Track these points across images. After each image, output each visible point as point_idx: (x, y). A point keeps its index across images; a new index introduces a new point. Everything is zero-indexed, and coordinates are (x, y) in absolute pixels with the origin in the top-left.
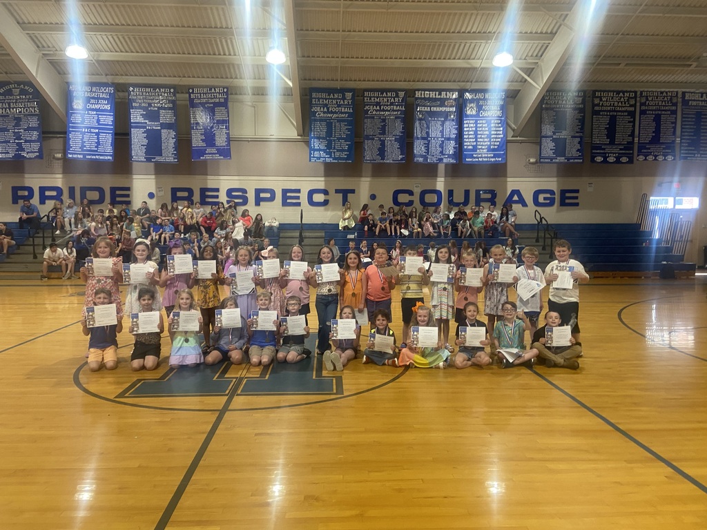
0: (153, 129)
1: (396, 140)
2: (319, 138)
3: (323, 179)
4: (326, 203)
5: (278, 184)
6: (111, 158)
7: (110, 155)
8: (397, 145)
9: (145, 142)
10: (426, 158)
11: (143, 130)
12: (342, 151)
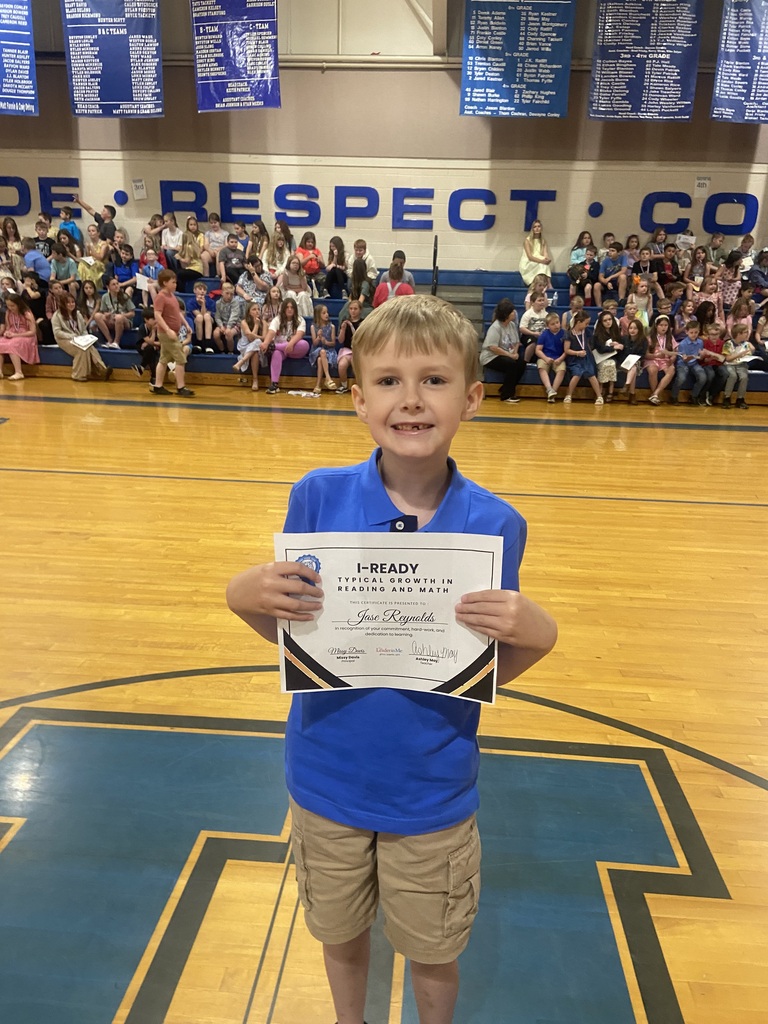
0: (111, 35)
1: (673, 60)
2: (485, 53)
3: (486, 164)
4: (488, 223)
5: (385, 176)
6: (30, 107)
7: (31, 102)
8: (674, 73)
9: (97, 67)
10: (740, 108)
11: (91, 38)
12: (540, 87)
